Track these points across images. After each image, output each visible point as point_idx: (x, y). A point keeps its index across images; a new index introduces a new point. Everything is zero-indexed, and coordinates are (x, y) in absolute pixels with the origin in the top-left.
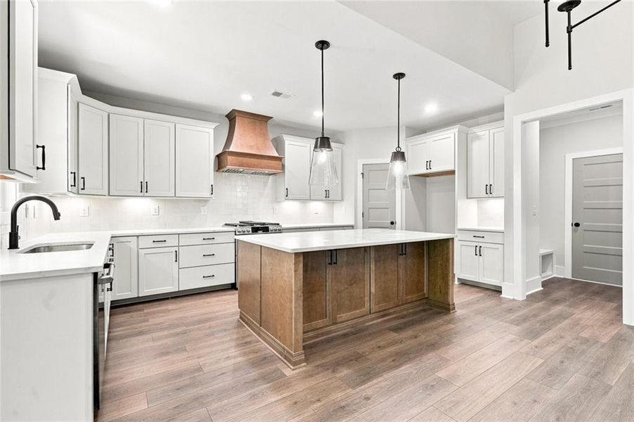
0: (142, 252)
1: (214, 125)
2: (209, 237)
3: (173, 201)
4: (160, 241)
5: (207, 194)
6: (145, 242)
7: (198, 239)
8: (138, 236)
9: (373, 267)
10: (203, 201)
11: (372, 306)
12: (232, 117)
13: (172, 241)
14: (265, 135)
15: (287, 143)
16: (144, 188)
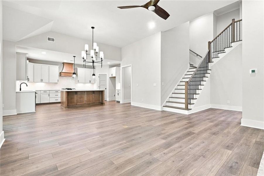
0: (41, 94)
1: (59, 66)
2: (57, 91)
3: (49, 83)
4: (45, 91)
5: (57, 82)
6: (42, 92)
7: (54, 92)
8: (40, 91)
9: (86, 95)
10: (56, 83)
11: (86, 102)
12: (64, 63)
13: (48, 92)
14: (72, 68)
15: (78, 69)
16: (42, 80)
